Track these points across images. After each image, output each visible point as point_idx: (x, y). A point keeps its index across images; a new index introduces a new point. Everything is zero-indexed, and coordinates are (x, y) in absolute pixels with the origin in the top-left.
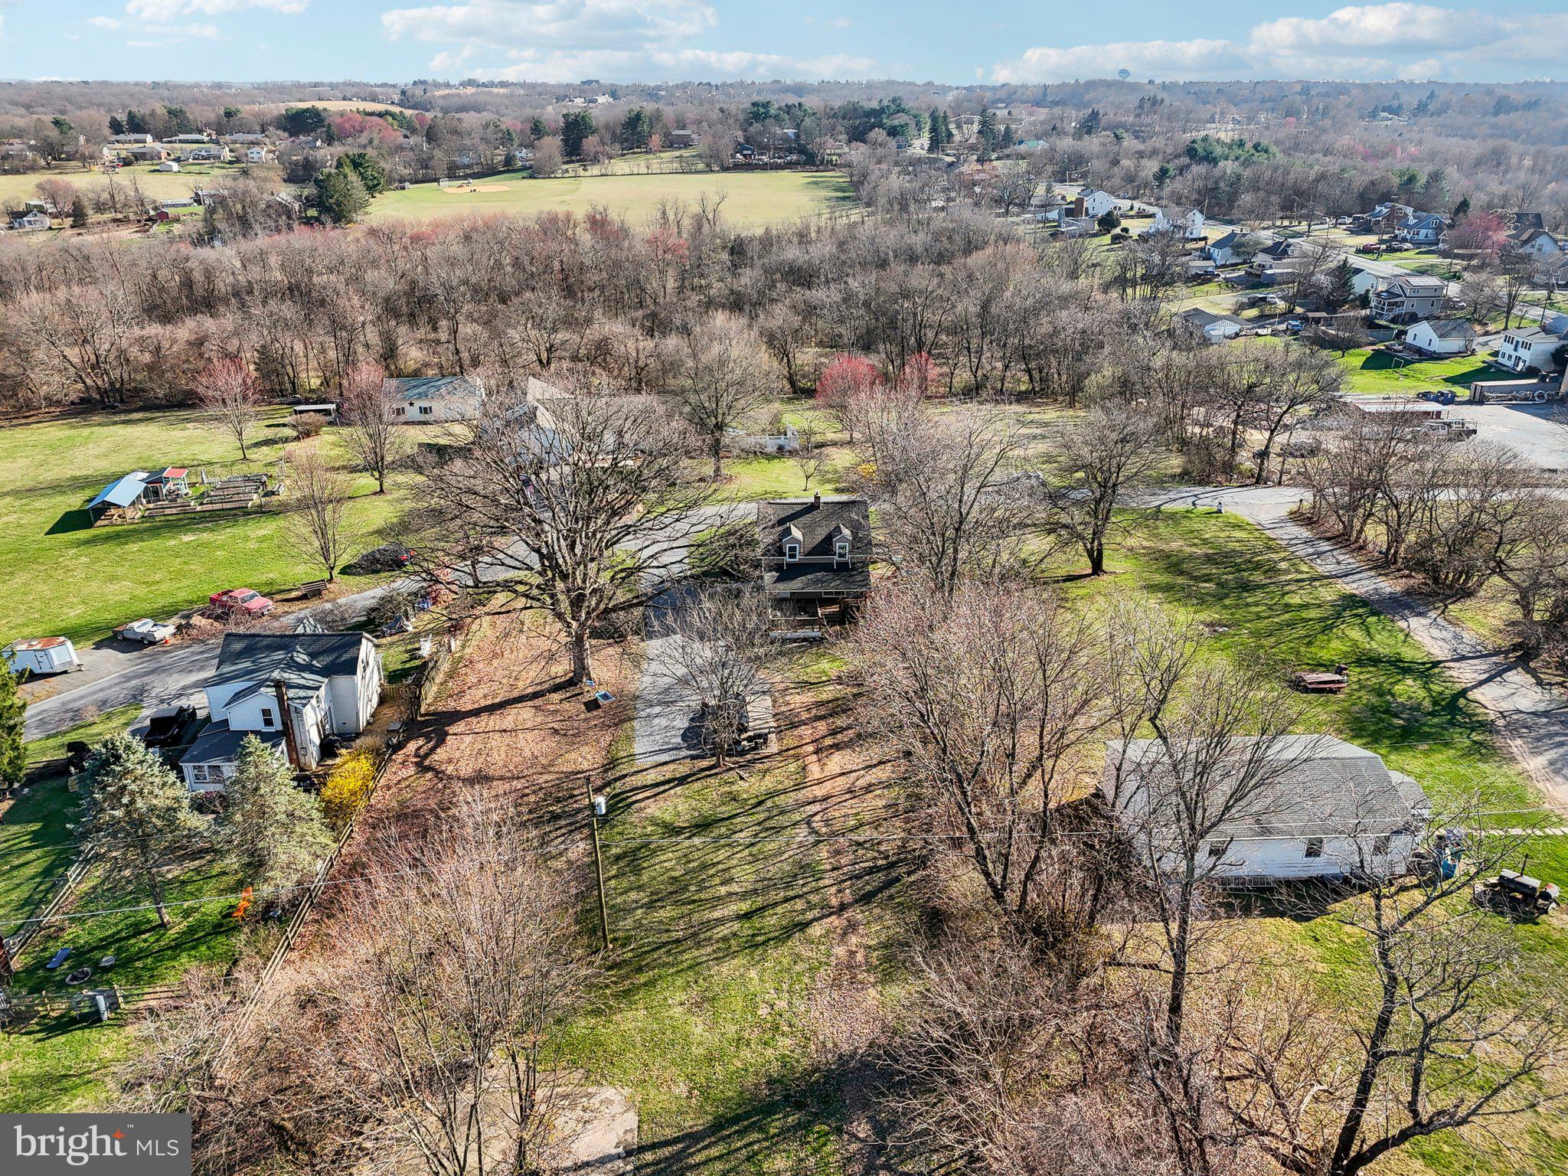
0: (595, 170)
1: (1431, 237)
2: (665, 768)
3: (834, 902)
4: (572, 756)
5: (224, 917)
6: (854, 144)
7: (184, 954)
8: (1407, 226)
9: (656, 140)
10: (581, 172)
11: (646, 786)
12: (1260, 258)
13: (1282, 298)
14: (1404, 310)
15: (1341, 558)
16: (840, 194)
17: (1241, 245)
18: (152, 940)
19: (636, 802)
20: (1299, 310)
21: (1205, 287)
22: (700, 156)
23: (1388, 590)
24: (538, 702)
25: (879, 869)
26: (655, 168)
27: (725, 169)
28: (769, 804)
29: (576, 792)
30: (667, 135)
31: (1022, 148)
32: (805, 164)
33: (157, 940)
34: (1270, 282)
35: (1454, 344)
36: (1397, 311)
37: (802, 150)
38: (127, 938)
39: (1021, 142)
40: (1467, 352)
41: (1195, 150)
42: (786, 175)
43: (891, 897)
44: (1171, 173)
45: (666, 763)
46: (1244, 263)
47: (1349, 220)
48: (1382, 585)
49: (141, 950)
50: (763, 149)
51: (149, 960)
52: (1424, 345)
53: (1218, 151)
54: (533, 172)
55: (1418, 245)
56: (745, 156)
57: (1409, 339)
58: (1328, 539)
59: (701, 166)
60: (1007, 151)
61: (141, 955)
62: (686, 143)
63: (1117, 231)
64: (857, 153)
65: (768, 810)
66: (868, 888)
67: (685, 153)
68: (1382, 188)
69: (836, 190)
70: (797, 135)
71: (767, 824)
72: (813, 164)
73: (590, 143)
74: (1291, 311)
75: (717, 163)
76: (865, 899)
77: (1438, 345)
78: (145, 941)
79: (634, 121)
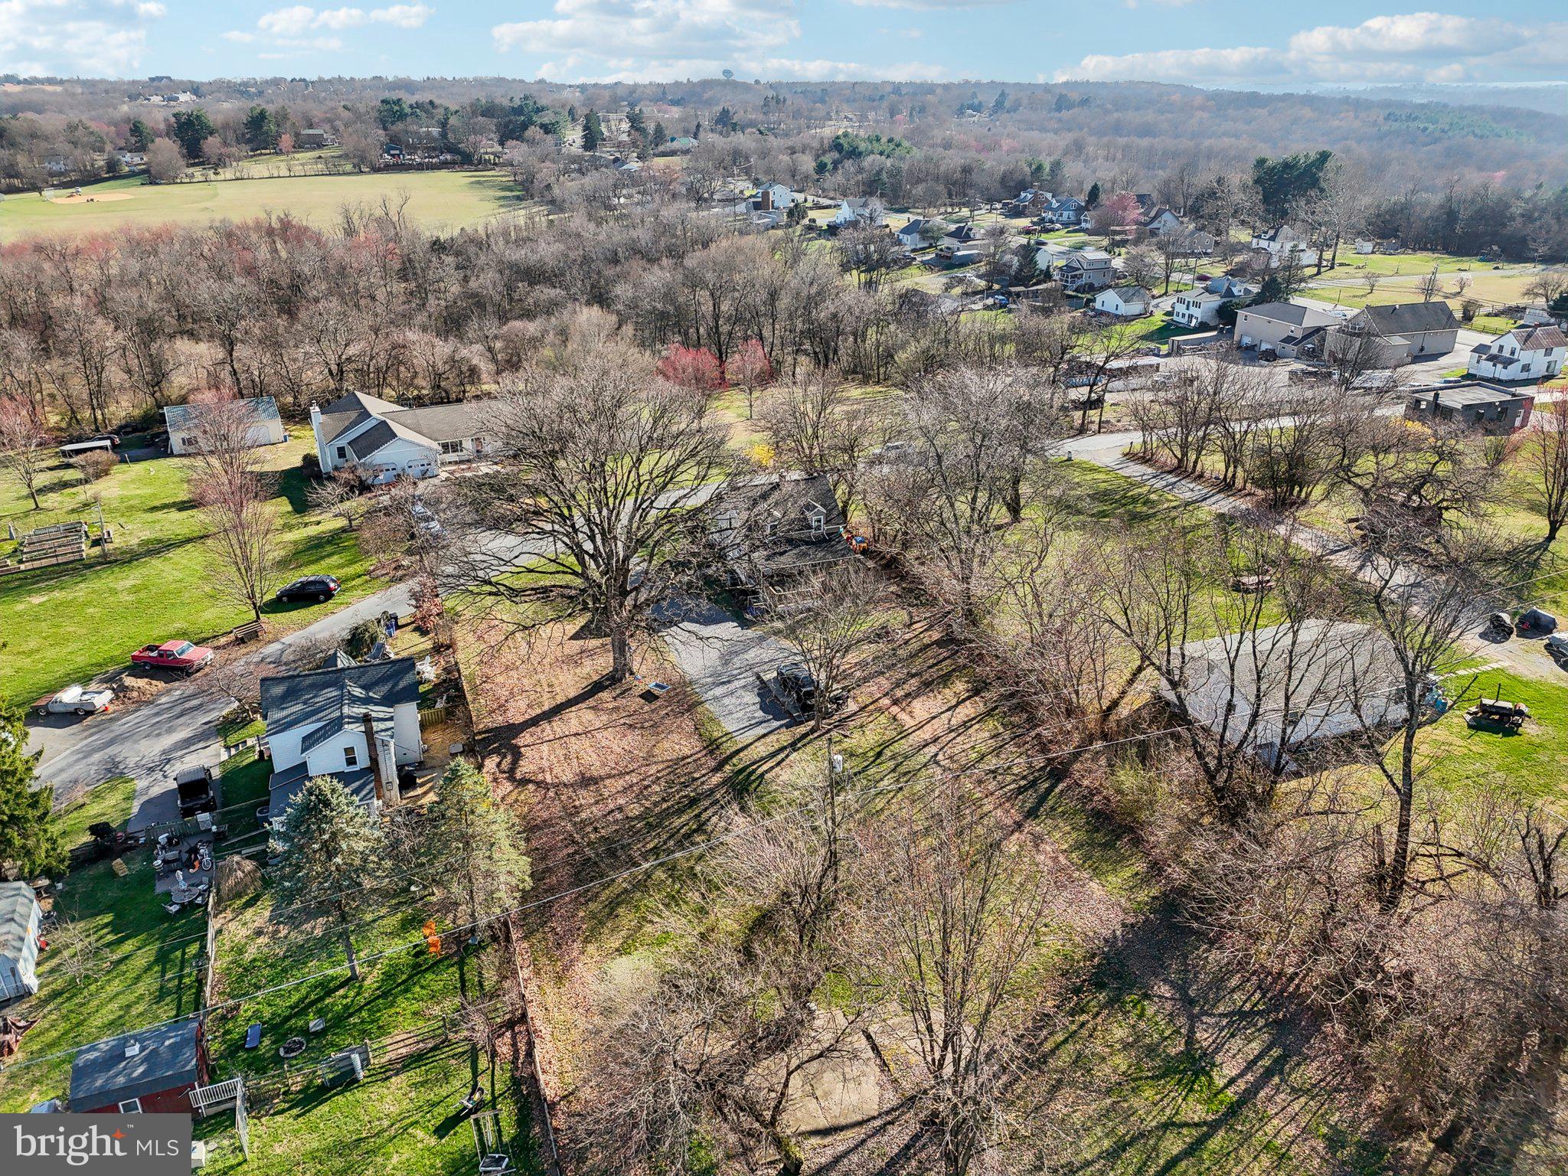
0: (227, 173)
1: (1073, 218)
2: (768, 739)
3: (1009, 822)
4: (666, 745)
5: (417, 955)
6: (510, 143)
7: (400, 999)
8: (1051, 209)
9: (286, 141)
10: (212, 177)
11: (762, 759)
12: (946, 242)
13: (979, 277)
14: (1084, 281)
15: (1191, 486)
16: (508, 194)
17: (926, 231)
18: (352, 994)
19: (767, 772)
20: (996, 287)
21: (907, 271)
22: (346, 156)
23: (1243, 507)
24: (591, 702)
25: (1025, 789)
26: (298, 170)
27: (376, 170)
28: (888, 753)
29: (696, 775)
30: (297, 135)
31: (675, 145)
32: (462, 164)
33: (358, 994)
34: (964, 262)
35: (1136, 307)
36: (1079, 283)
37: (451, 149)
38: (321, 999)
39: (673, 140)
40: (1145, 314)
41: (841, 145)
42: (443, 174)
43: (1053, 809)
44: (830, 167)
45: (764, 736)
46: (931, 246)
47: (998, 206)
48: (1238, 503)
49: (346, 1007)
50: (413, 149)
51: (364, 1014)
52: (1113, 310)
53: (862, 146)
54: (151, 177)
55: (1065, 225)
56: (393, 156)
57: (1098, 305)
58: (1170, 472)
59: (349, 167)
60: (661, 148)
61: (348, 1012)
62: (318, 143)
63: (806, 221)
64: (516, 151)
65: (893, 758)
66: (1028, 805)
67: (324, 153)
68: (1017, 176)
69: (503, 189)
70: (444, 135)
71: (901, 769)
72: (471, 163)
73: (212, 145)
74: (990, 288)
75: (363, 164)
76: (1032, 814)
77: (1125, 309)
78: (345, 997)
79: (257, 121)
